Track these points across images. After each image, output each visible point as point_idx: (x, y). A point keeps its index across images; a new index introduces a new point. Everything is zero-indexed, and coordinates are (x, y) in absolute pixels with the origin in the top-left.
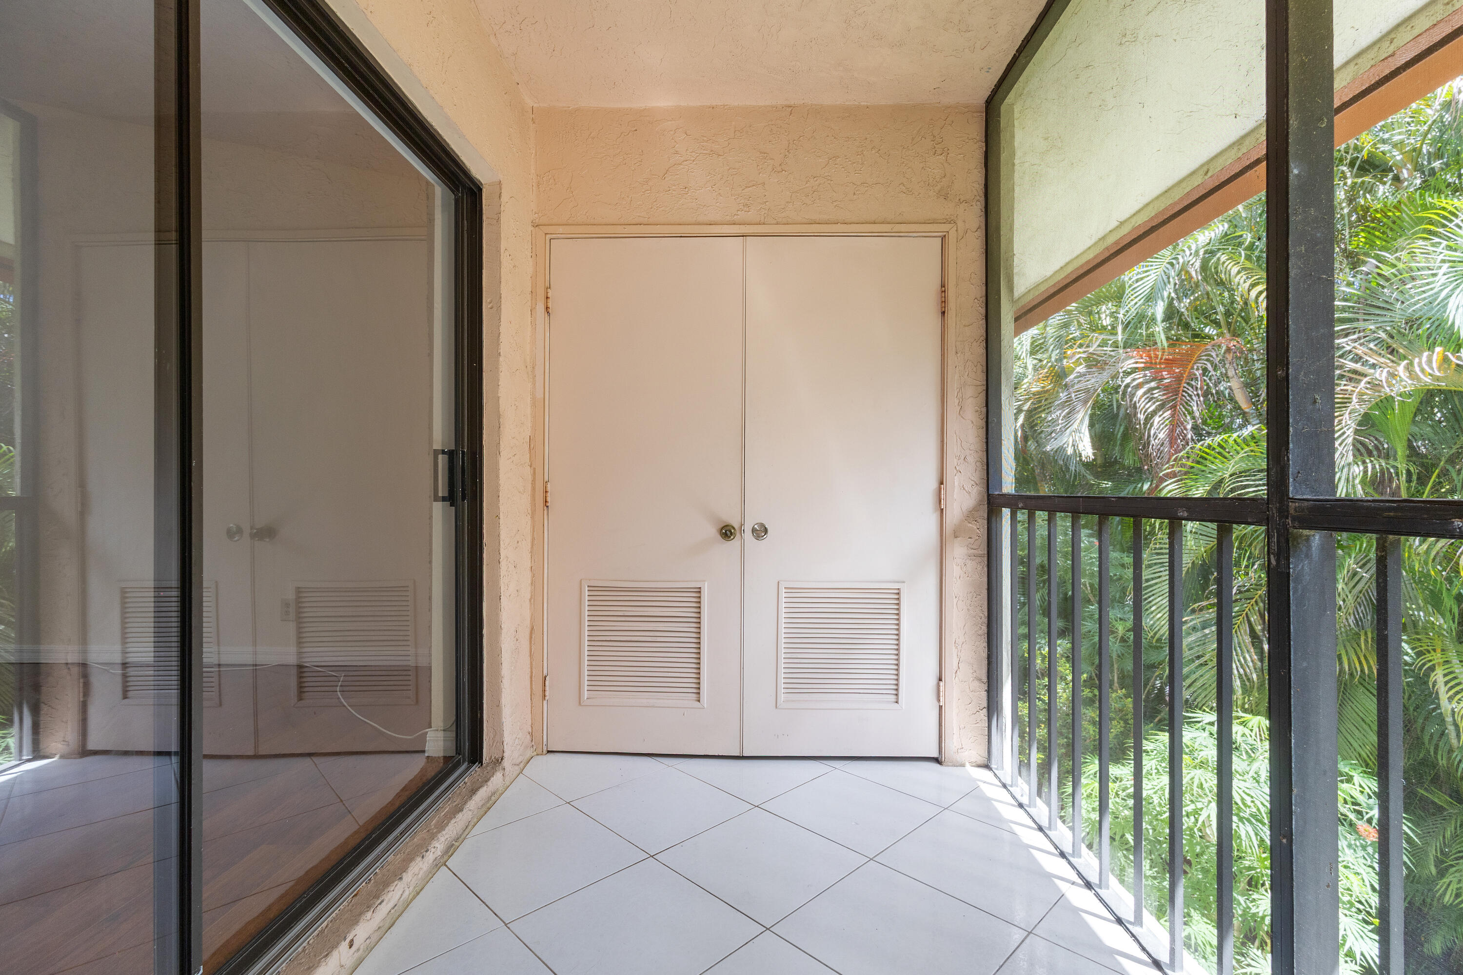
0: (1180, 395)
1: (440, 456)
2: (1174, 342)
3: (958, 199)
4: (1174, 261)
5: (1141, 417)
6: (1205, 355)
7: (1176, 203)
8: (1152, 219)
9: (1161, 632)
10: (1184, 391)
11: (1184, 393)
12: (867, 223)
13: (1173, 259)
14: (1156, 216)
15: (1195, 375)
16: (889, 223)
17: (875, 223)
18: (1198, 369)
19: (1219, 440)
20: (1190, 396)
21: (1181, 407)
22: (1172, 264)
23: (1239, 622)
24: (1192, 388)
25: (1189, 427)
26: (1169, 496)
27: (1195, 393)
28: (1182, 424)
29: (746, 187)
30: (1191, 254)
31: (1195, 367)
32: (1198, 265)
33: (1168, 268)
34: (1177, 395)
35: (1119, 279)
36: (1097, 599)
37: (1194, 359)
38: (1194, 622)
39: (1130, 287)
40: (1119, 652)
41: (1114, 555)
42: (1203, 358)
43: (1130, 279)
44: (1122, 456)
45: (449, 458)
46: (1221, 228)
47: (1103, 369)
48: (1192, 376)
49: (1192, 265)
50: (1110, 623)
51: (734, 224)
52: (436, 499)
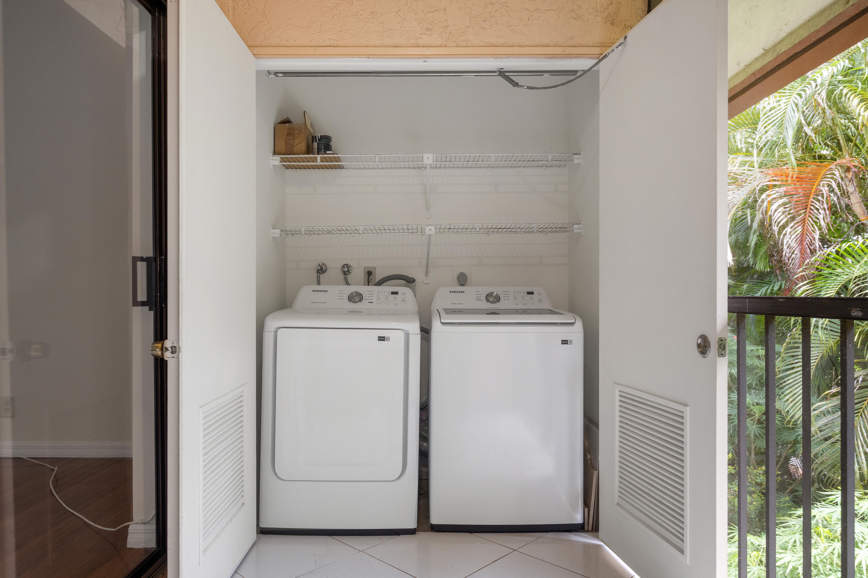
0: (808, 209)
1: (139, 264)
2: (801, 162)
3: (623, 25)
4: (802, 93)
5: (776, 229)
6: (830, 174)
7: (819, 31)
8: (795, 46)
9: (797, 417)
10: (811, 205)
11: (812, 208)
12: (540, 46)
13: (801, 90)
14: (800, 43)
15: (822, 191)
16: (560, 46)
17: (547, 46)
18: (823, 186)
19: (846, 247)
20: (818, 210)
21: (810, 219)
22: (800, 95)
23: (864, 406)
24: (819, 202)
25: (817, 237)
26: (803, 296)
27: (822, 207)
28: (811, 234)
29: (429, 12)
30: (816, 86)
31: (821, 184)
32: (824, 94)
33: (796, 99)
34: (806, 208)
35: (755, 108)
36: (736, 386)
37: (820, 177)
38: (826, 407)
39: (764, 115)
40: (757, 433)
41: (749, 348)
42: (828, 176)
43: (764, 108)
44: (755, 263)
45: (148, 265)
46: (842, 64)
47: (742, 186)
48: (818, 192)
49: (819, 94)
50: (748, 408)
51: (418, 46)
52: (136, 303)
